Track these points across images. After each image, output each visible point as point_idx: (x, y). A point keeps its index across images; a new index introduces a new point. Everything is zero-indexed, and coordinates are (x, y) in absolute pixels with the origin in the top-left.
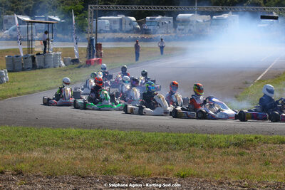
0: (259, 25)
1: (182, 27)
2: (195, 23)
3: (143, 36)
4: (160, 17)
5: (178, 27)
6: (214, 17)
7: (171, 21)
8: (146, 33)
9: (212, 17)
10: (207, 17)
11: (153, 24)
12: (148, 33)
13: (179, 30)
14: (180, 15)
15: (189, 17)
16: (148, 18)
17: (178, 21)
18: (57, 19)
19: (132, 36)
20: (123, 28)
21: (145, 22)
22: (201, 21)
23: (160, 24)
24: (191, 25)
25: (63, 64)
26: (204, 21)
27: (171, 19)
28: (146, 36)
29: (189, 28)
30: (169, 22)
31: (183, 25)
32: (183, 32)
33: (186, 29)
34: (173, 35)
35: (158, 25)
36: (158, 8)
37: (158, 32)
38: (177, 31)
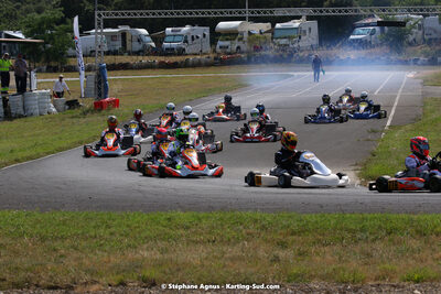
0: (352, 37)
1: (227, 43)
2: (246, 35)
3: (162, 59)
4: (187, 28)
5: (220, 43)
6: (278, 25)
7: (207, 34)
8: (166, 55)
9: (273, 26)
10: (265, 26)
11: (177, 39)
12: (171, 55)
13: (221, 47)
14: (222, 25)
15: (236, 28)
16: (169, 30)
17: (219, 34)
18: (19, 35)
19: (145, 60)
20: (129, 48)
21: (164, 36)
22: (256, 32)
23: (189, 39)
24: (241, 39)
25: (54, 110)
26: (261, 33)
27: (206, 30)
28: (168, 60)
29: (237, 43)
30: (204, 35)
31: (227, 40)
32: (228, 50)
33: (233, 45)
34: (212, 56)
35: (186, 41)
36: (184, 14)
37: (187, 52)
38: (218, 50)
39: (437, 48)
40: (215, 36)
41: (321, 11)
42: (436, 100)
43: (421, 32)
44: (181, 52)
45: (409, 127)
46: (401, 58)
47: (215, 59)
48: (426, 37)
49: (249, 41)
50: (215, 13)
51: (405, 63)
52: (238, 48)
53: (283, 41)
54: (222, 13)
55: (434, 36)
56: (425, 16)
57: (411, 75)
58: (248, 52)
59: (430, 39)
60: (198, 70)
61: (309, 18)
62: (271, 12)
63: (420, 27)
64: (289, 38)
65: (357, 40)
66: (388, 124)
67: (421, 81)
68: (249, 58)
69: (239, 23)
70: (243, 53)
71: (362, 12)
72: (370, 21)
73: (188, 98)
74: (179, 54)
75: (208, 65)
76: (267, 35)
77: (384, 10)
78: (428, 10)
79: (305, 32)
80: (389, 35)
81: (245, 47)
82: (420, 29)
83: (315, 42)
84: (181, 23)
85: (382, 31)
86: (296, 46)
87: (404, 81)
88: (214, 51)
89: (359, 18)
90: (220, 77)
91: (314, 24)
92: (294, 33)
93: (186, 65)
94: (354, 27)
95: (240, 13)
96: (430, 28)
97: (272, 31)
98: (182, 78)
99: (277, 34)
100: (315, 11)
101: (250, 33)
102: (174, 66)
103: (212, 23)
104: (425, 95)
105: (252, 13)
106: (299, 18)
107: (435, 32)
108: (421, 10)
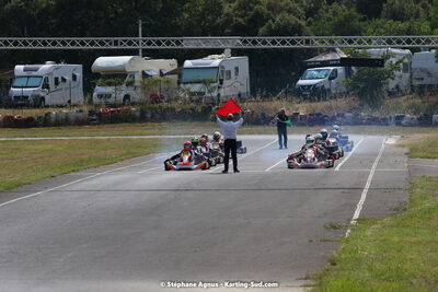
0: (301, 82)
1: (110, 89)
2: (138, 78)
3: (9, 112)
4: (48, 66)
5: (99, 90)
6: (188, 63)
7: (79, 74)
8: (15, 106)
9: (181, 63)
10: (168, 65)
11: (32, 82)
12: (21, 106)
13: (100, 96)
14: (102, 62)
15: (123, 66)
16: (19, 68)
17: (97, 75)
21: (13, 78)
22: (154, 73)
23: (51, 83)
24: (131, 84)
26: (161, 74)
27: (78, 69)
28: (18, 114)
29: (124, 90)
30: (74, 77)
31: (109, 84)
32: (111, 100)
33: (118, 93)
34: (86, 109)
35: (46, 86)
36: (45, 43)
37: (47, 102)
38: (96, 100)
39: (433, 99)
40: (91, 78)
41: (254, 42)
42: (429, 179)
43: (408, 75)
44: (39, 102)
45: (388, 220)
46: (376, 114)
47: (91, 113)
48: (416, 83)
49: (144, 87)
50: (92, 43)
51: (383, 122)
52: (127, 97)
53: (196, 88)
54: (102, 43)
55: (427, 81)
56: (413, 50)
57: (391, 141)
58: (141, 104)
59: (422, 87)
60: (64, 130)
61: (236, 52)
62: (178, 43)
63: (407, 68)
64: (204, 82)
65: (309, 86)
66: (357, 215)
67: (406, 150)
68: (143, 113)
69: (127, 59)
70: (133, 104)
71: (317, 45)
72: (329, 57)
73: (47, 173)
74: (35, 106)
75: (79, 123)
76: (170, 76)
77: (350, 42)
78: (418, 42)
79: (229, 72)
80: (358, 79)
81: (137, 95)
82: (405, 70)
83: (245, 88)
84: (40, 58)
85: (348, 73)
86: (215, 94)
87: (381, 150)
88: (91, 102)
89: (313, 52)
90: (97, 142)
91: (243, 62)
92: (212, 76)
93: (45, 123)
94: (305, 67)
95: (130, 43)
96: (422, 70)
97: (179, 71)
98: (40, 142)
99: (186, 76)
100: (245, 42)
101: (144, 75)
102: (28, 123)
103: (86, 59)
104: (412, 171)
105: (149, 43)
106: (220, 51)
107: (429, 74)
108: (409, 42)
